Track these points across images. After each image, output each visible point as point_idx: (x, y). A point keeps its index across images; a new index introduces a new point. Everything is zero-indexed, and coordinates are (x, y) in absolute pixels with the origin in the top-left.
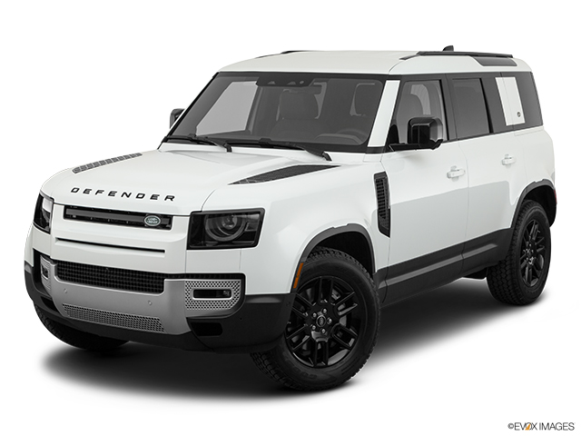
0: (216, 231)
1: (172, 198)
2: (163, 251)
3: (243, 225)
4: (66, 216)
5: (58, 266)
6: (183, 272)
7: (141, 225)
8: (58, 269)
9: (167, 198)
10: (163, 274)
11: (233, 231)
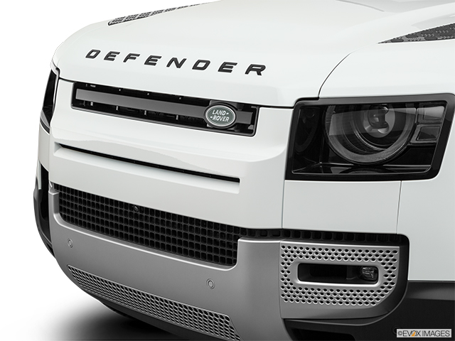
0: (350, 142)
1: (259, 69)
2: (237, 180)
3: (407, 128)
4: (76, 103)
5: (60, 194)
6: (278, 226)
7: (200, 124)
8: (61, 202)
9: (251, 69)
10: (237, 229)
11: (386, 142)
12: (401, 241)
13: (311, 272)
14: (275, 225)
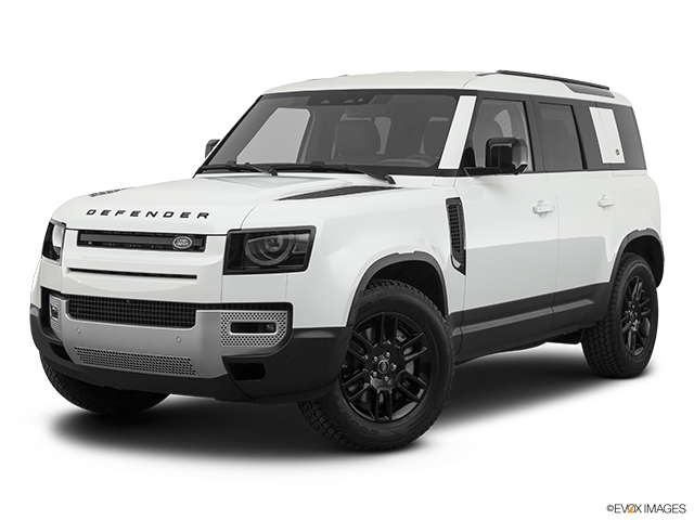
12: (288, 307)
13: (237, 327)
14: (217, 301)
